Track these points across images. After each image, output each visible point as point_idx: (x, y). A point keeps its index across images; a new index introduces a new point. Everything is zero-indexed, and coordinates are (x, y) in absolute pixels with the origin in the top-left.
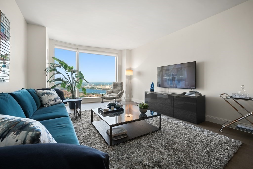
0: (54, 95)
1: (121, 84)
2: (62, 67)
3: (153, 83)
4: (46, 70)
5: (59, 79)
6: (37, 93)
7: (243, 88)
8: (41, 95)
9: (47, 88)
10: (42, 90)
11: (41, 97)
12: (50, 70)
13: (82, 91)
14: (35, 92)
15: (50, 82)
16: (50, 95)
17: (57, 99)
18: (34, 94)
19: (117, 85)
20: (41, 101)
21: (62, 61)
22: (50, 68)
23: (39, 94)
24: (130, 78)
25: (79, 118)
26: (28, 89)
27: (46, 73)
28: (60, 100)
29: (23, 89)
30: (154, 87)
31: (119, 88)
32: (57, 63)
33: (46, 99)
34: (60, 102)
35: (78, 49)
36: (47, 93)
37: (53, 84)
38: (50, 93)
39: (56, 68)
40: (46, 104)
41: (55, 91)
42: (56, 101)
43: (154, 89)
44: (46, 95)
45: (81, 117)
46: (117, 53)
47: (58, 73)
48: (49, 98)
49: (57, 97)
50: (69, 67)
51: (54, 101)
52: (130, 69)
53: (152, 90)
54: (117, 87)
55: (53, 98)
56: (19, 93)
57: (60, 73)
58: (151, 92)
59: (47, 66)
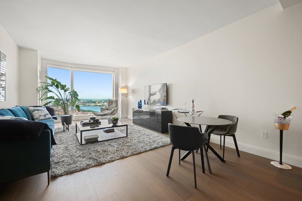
0: (44, 111)
1: (117, 101)
2: (53, 86)
3: (141, 101)
4: (37, 89)
5: (51, 98)
6: (29, 110)
7: (186, 105)
8: (32, 111)
9: (38, 105)
10: (33, 107)
11: (32, 113)
12: (42, 89)
13: (76, 108)
14: (27, 109)
15: (42, 100)
16: (40, 112)
17: (47, 114)
18: (26, 110)
19: (112, 103)
20: (32, 116)
21: (55, 79)
22: (42, 87)
23: (31, 110)
24: (126, 95)
25: (67, 130)
26: (21, 106)
27: (38, 92)
28: (50, 116)
29: (16, 106)
30: (141, 104)
31: (114, 105)
32: (49, 82)
33: (36, 114)
34: (50, 118)
35: (72, 67)
36: (37, 110)
37: (45, 102)
38: (40, 110)
39: (48, 87)
40: (37, 118)
41: (45, 108)
42: (45, 116)
43: (142, 106)
44: (36, 111)
45: (68, 130)
46: (114, 71)
47: (50, 91)
48: (40, 114)
49: (47, 113)
50: (62, 85)
51: (44, 116)
52: (126, 87)
53: (140, 107)
54: (112, 104)
55: (43, 114)
56: (14, 109)
57: (51, 91)
58: (138, 109)
59: (39, 85)
